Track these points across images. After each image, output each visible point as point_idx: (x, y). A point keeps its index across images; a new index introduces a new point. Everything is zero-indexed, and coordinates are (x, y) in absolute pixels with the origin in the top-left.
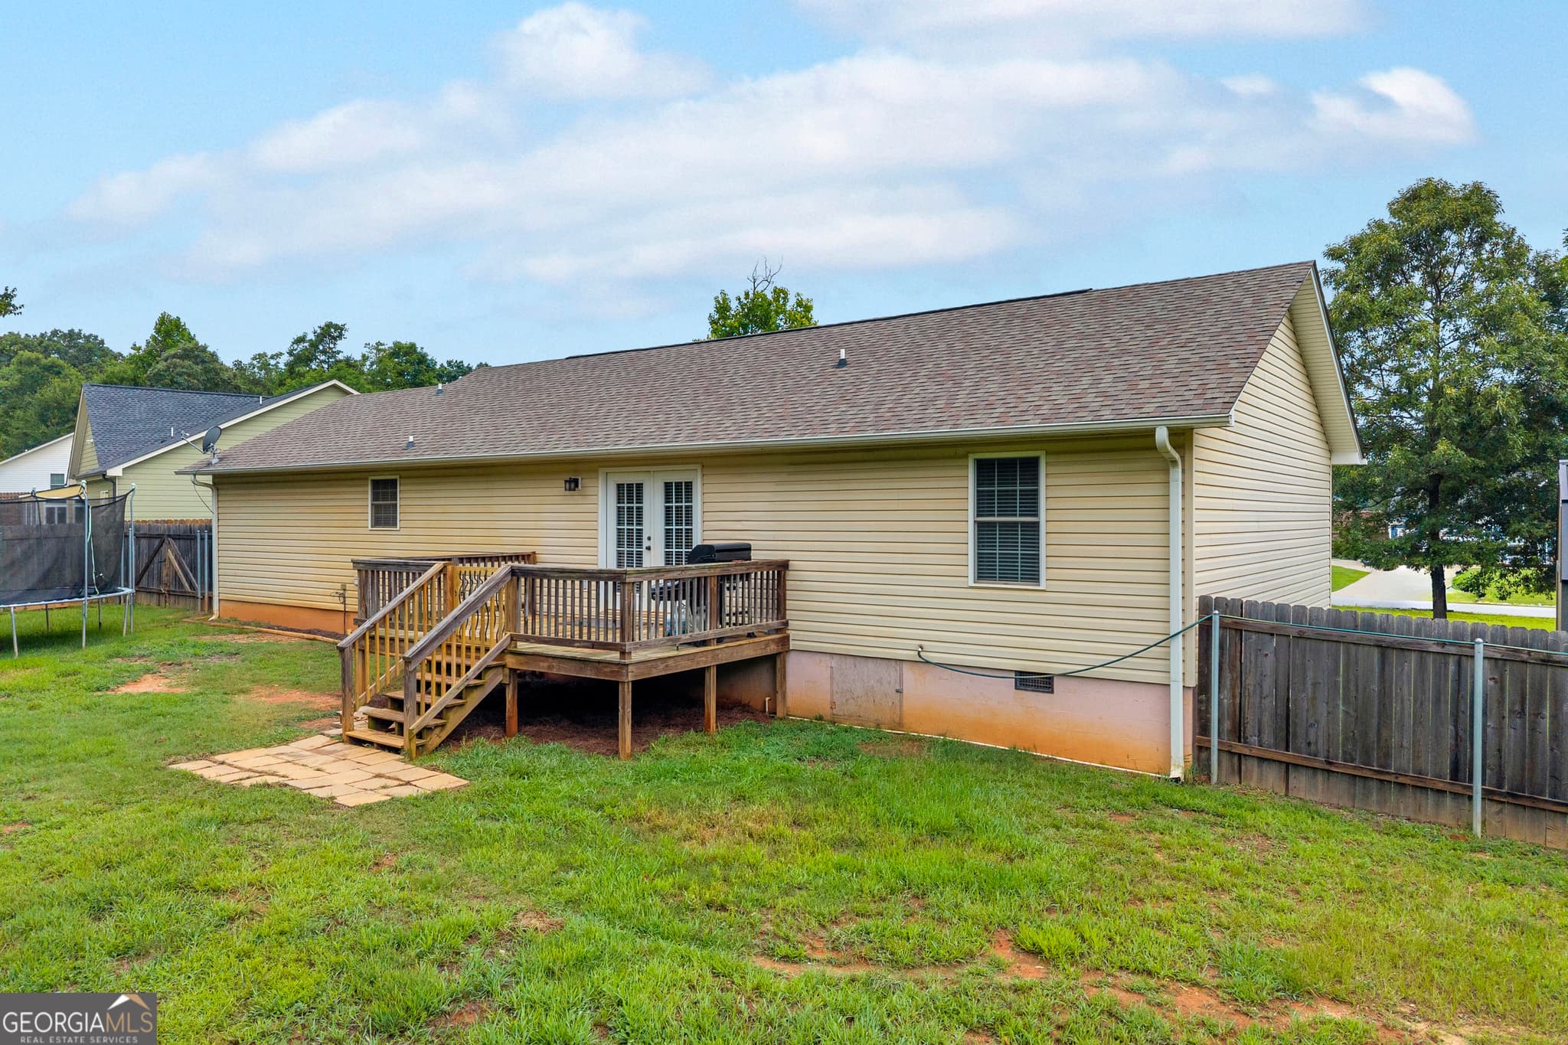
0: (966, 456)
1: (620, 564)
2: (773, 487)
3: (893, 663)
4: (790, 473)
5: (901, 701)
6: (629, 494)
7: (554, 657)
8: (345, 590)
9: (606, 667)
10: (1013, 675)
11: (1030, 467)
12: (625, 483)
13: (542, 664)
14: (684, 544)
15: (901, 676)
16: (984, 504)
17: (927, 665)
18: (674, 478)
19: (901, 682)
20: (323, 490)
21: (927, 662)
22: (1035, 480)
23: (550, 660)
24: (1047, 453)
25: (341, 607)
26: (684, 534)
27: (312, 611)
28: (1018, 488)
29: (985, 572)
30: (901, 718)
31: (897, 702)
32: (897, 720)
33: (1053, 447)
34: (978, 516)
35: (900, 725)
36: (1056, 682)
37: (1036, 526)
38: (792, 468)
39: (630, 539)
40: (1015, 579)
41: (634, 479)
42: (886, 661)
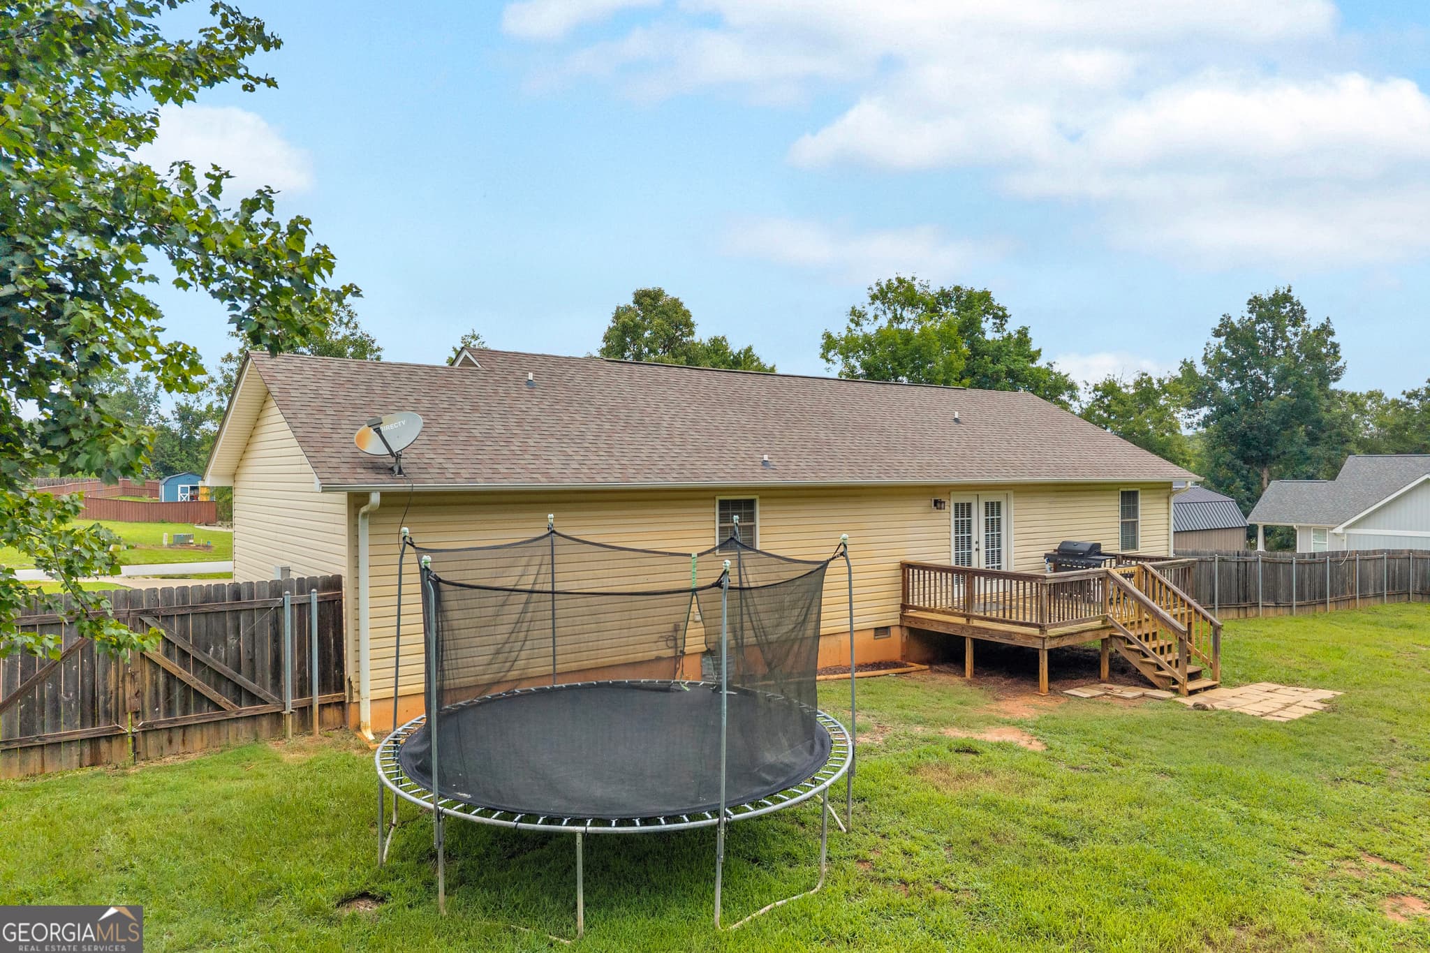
0: (1118, 489)
1: (957, 562)
2: (1048, 505)
4: (1057, 497)
6: (964, 510)
8: (677, 630)
11: (1135, 496)
12: (960, 503)
14: (996, 545)
18: (991, 500)
22: (1136, 502)
24: (1140, 489)
25: (669, 653)
26: (995, 538)
28: (1131, 505)
29: (1122, 546)
34: (1121, 519)
37: (1136, 523)
38: (1055, 494)
39: (964, 542)
40: (1130, 548)
41: (965, 500)
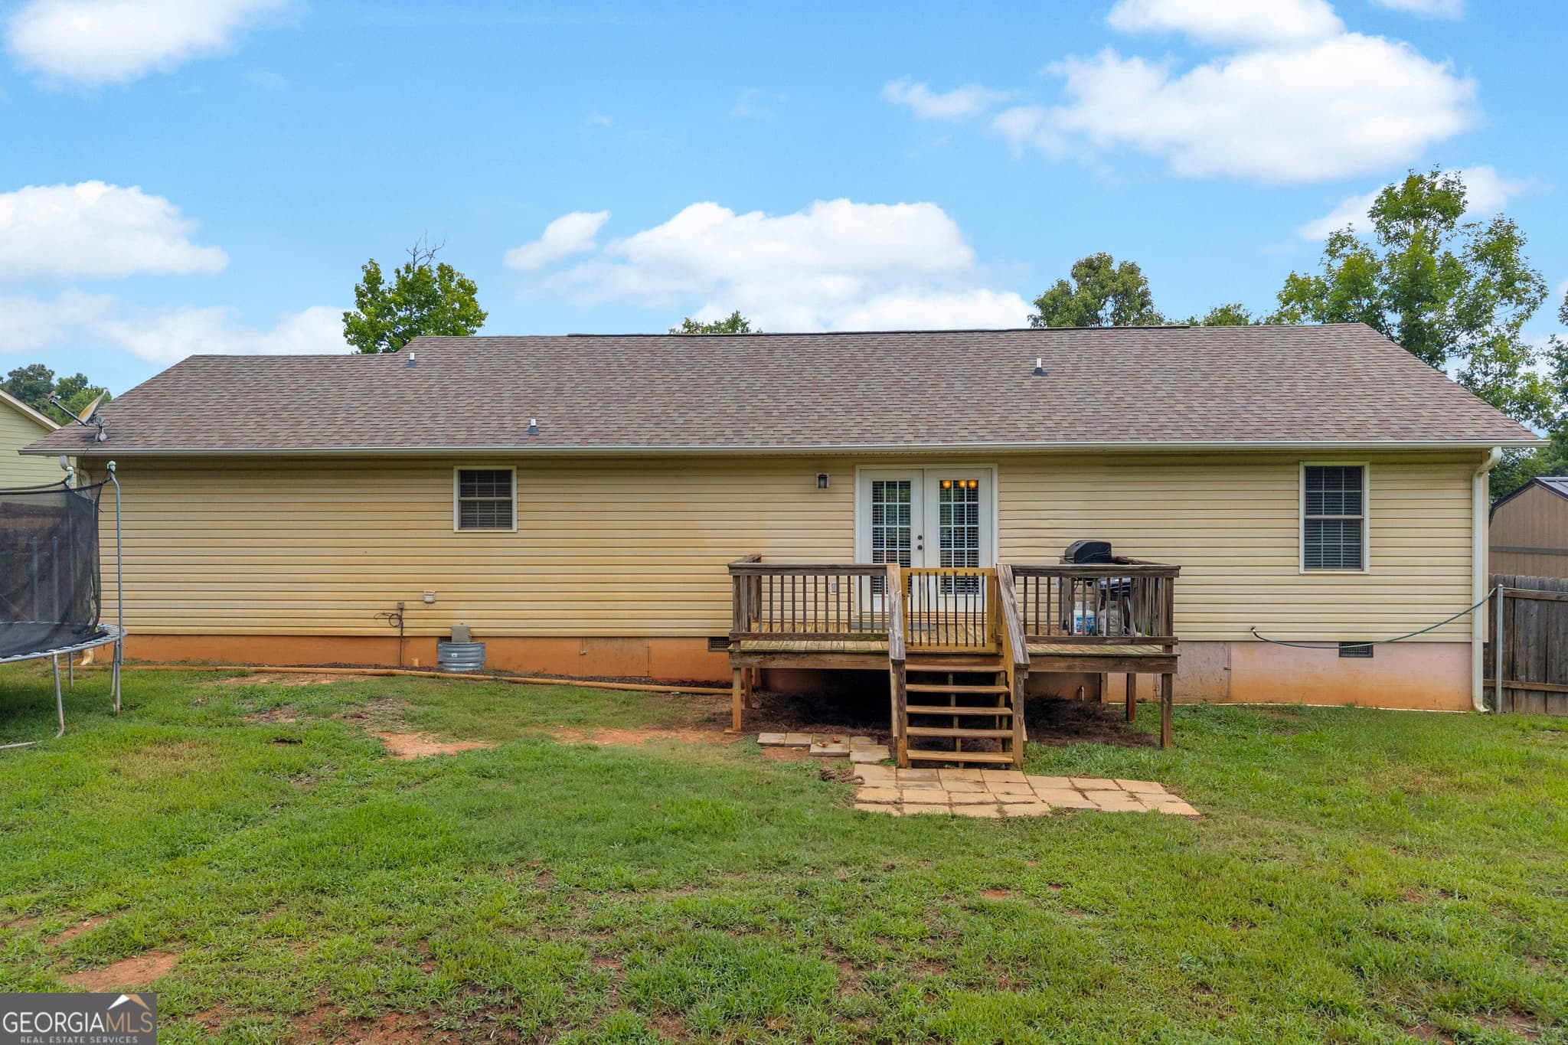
0: (1298, 463)
3: (1222, 644)
5: (1229, 677)
7: (1074, 656)
8: (402, 609)
9: (1151, 662)
10: (1337, 646)
11: (1354, 476)
12: (885, 480)
13: (1057, 664)
14: (966, 543)
15: (1229, 655)
16: (1312, 504)
17: (1267, 644)
19: (1229, 661)
20: (344, 481)
21: (1267, 641)
22: (1359, 485)
23: (1070, 659)
24: (1371, 464)
25: (396, 632)
26: (966, 533)
27: (326, 640)
28: (1343, 491)
29: (1312, 562)
30: (1228, 692)
31: (1225, 678)
32: (1225, 694)
33: (1377, 458)
34: (1307, 514)
35: (1228, 697)
36: (1376, 648)
37: (1359, 523)
39: (891, 539)
40: (1338, 566)
41: (897, 477)
42: (1214, 644)
